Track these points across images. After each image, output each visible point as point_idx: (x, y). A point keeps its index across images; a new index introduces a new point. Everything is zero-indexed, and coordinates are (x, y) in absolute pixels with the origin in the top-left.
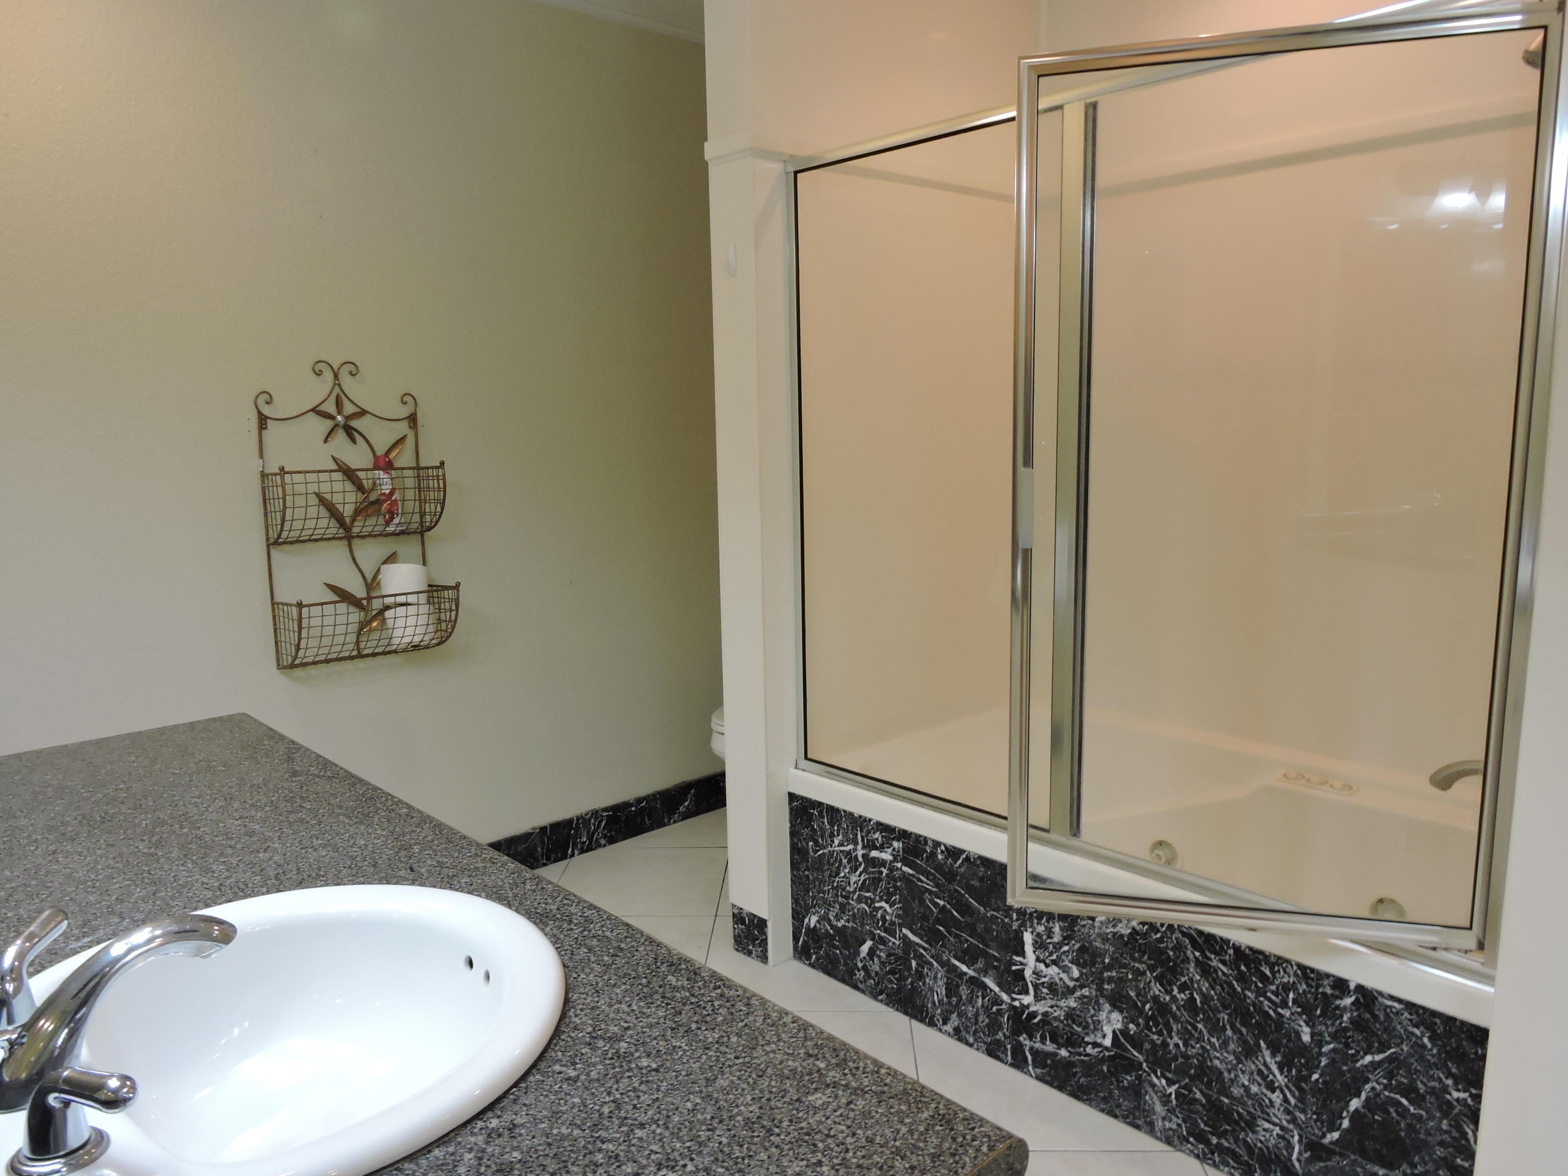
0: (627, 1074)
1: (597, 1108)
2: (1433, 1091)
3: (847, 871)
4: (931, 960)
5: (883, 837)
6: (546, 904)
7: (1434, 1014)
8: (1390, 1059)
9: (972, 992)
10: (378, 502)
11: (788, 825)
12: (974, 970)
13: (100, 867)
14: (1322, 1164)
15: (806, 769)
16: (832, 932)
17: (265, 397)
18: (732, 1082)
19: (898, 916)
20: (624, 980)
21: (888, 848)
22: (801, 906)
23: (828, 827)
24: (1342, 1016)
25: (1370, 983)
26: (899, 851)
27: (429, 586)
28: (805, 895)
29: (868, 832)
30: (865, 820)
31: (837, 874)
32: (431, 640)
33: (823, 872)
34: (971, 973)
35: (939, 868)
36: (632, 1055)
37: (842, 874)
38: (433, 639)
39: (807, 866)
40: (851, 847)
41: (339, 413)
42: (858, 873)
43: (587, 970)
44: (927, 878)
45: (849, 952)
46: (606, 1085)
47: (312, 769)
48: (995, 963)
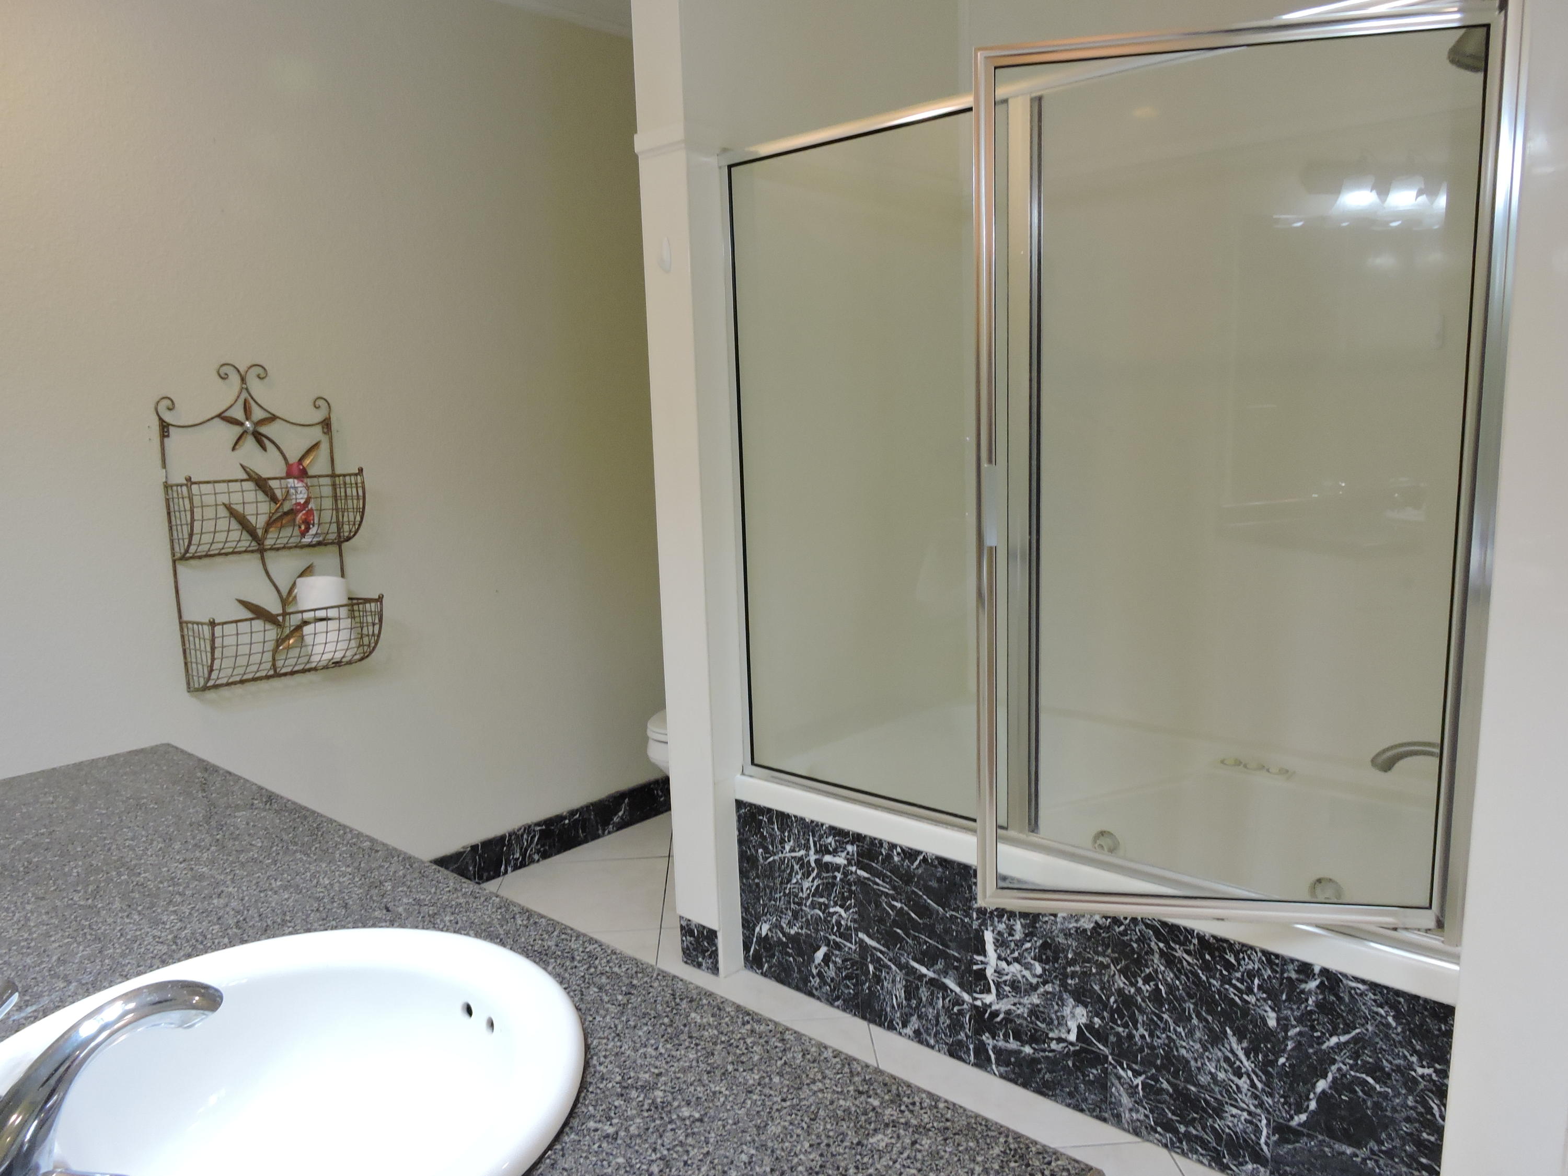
0: (670, 1127)
1: (644, 1167)
2: (1398, 1069)
3: (799, 877)
4: (889, 963)
5: (836, 841)
6: (542, 940)
7: (1398, 993)
8: (1355, 1040)
9: (932, 994)
10: (292, 512)
11: (736, 833)
12: (934, 972)
13: (32, 924)
14: (1290, 1146)
15: (752, 774)
16: (784, 939)
17: (166, 403)
18: (785, 1128)
19: (854, 921)
20: (644, 1021)
21: (842, 851)
22: (751, 915)
23: (778, 833)
24: (1307, 1000)
25: (1334, 966)
26: (853, 855)
27: (350, 599)
28: (755, 903)
29: (821, 837)
30: (817, 825)
31: (789, 881)
32: (354, 656)
33: (774, 879)
34: (931, 974)
35: (895, 870)
36: (670, 1103)
37: (794, 881)
38: (356, 654)
39: (757, 874)
40: (802, 852)
41: (247, 419)
42: (810, 879)
43: (602, 1012)
44: (883, 881)
45: (804, 960)
46: (649, 1141)
47: (256, 802)
48: (956, 964)
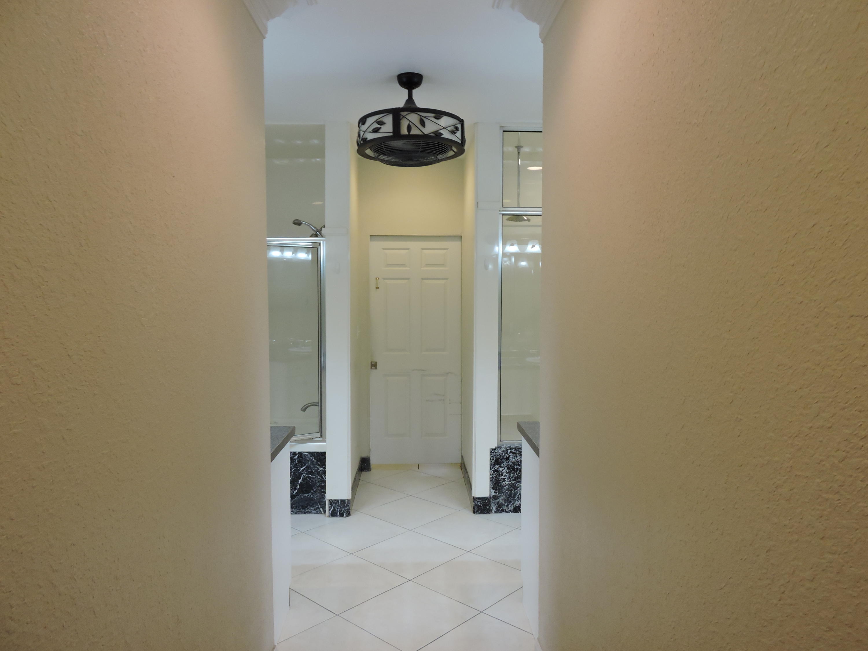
2: (316, 471)
7: (314, 452)
8: (306, 467)
14: (294, 500)
24: (295, 461)
25: (301, 451)
